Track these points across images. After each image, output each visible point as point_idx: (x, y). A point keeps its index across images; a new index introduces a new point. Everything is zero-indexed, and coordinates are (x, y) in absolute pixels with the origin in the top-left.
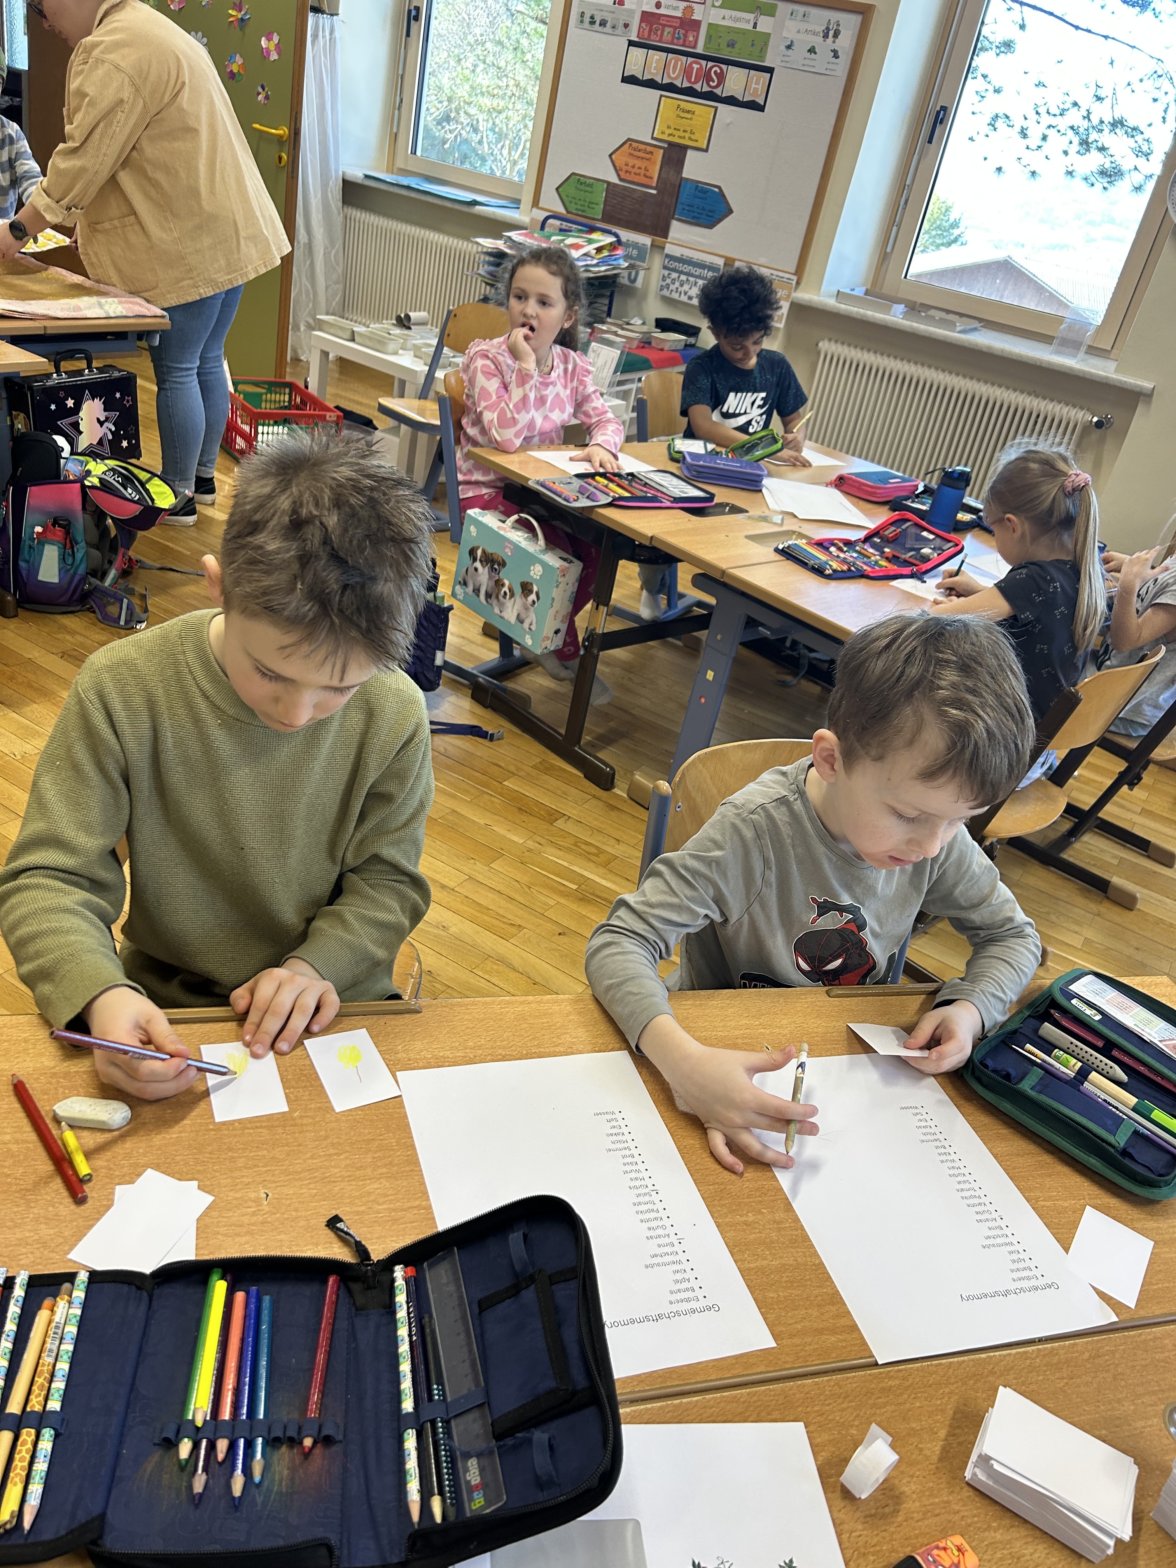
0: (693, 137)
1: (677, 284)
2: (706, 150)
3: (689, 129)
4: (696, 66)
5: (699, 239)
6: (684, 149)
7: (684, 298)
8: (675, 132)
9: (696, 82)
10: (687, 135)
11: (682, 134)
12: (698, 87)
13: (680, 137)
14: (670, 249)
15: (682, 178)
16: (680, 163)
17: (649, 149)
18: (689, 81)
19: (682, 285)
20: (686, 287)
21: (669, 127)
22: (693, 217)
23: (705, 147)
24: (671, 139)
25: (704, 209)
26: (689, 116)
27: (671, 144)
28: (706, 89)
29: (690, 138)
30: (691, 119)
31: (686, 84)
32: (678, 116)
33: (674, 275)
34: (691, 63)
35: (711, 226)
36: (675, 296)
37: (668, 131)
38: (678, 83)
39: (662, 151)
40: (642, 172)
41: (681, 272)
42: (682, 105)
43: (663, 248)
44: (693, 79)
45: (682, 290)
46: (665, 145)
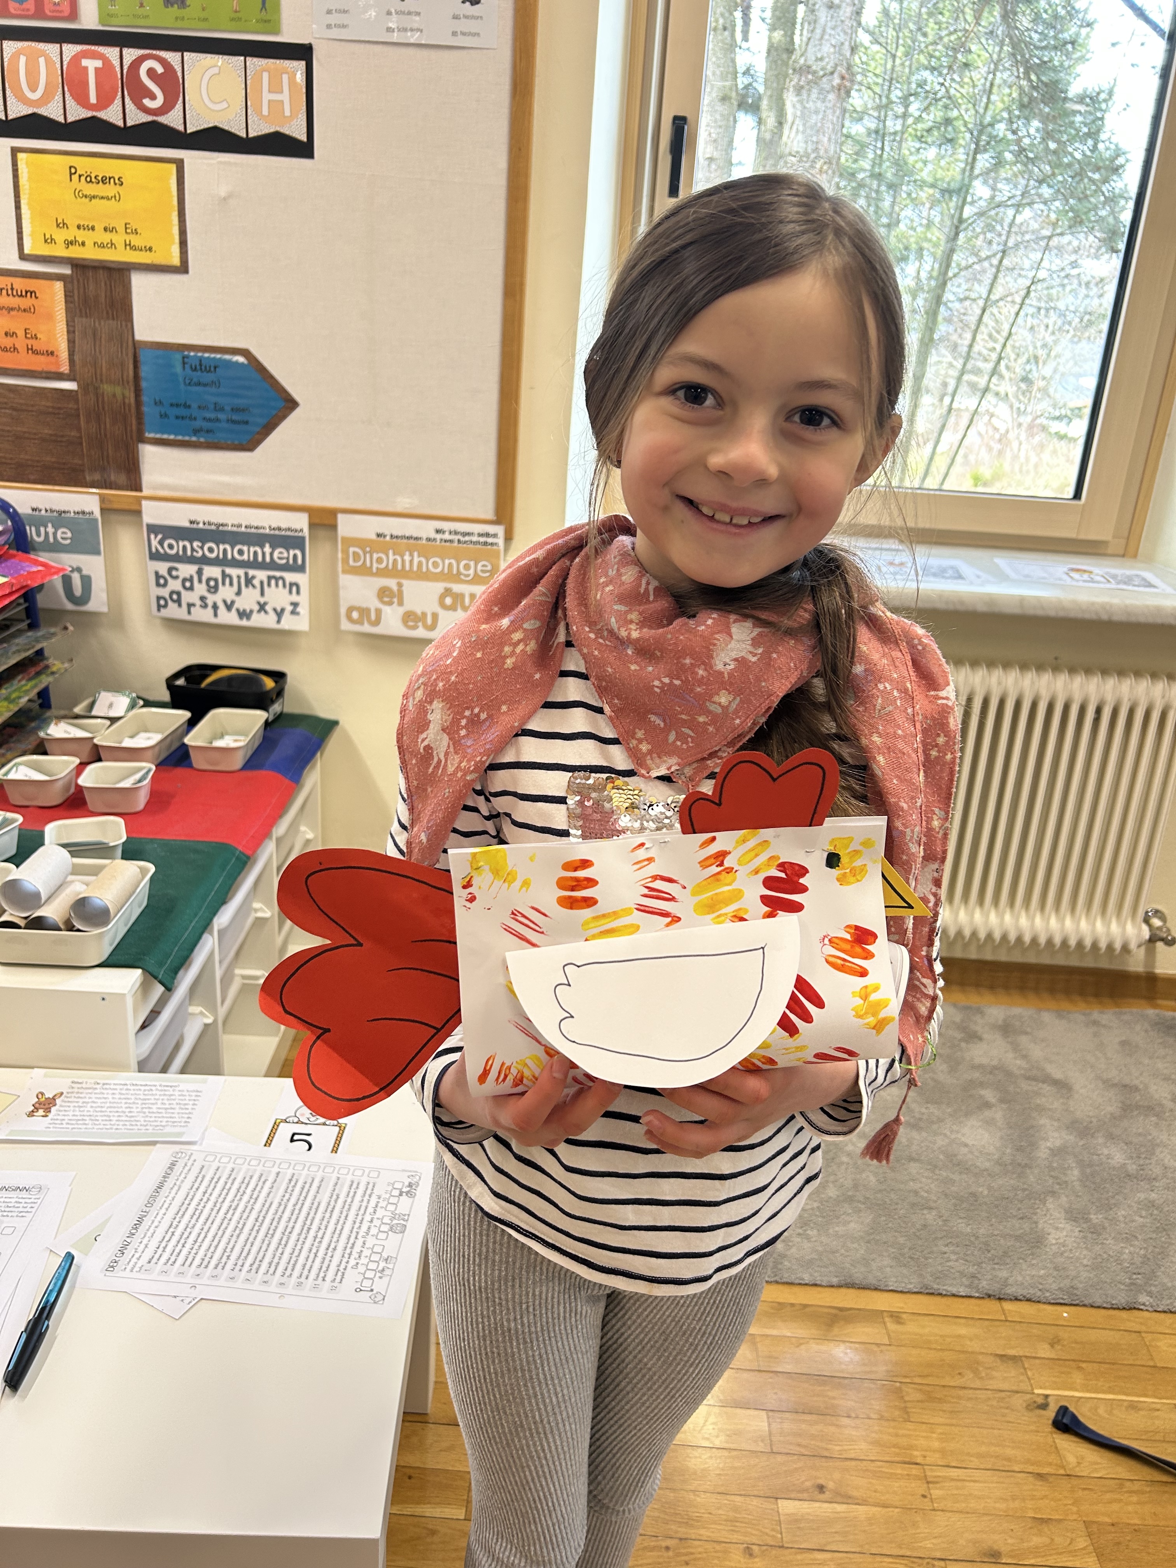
0: (136, 241)
1: (200, 589)
2: (183, 268)
3: (120, 224)
4: (91, 65)
5: (226, 479)
6: (118, 273)
7: (229, 618)
8: (81, 236)
9: (104, 102)
10: (119, 239)
11: (106, 238)
12: (112, 115)
13: (100, 246)
15: (137, 344)
16: (121, 309)
17: (20, 284)
18: (82, 100)
19: (214, 590)
20: (226, 592)
21: (62, 225)
22: (196, 432)
23: (176, 261)
24: (75, 252)
25: (218, 408)
26: (109, 190)
27: (80, 266)
28: (136, 117)
29: (128, 245)
30: (117, 198)
31: (76, 113)
32: (78, 194)
33: (187, 570)
34: (76, 59)
35: (250, 445)
36: (204, 615)
37: (61, 236)
38: (53, 111)
39: (59, 286)
40: (21, 344)
41: (204, 561)
42: (83, 165)
43: (138, 513)
44: (93, 99)
45: (218, 598)
46: (67, 271)
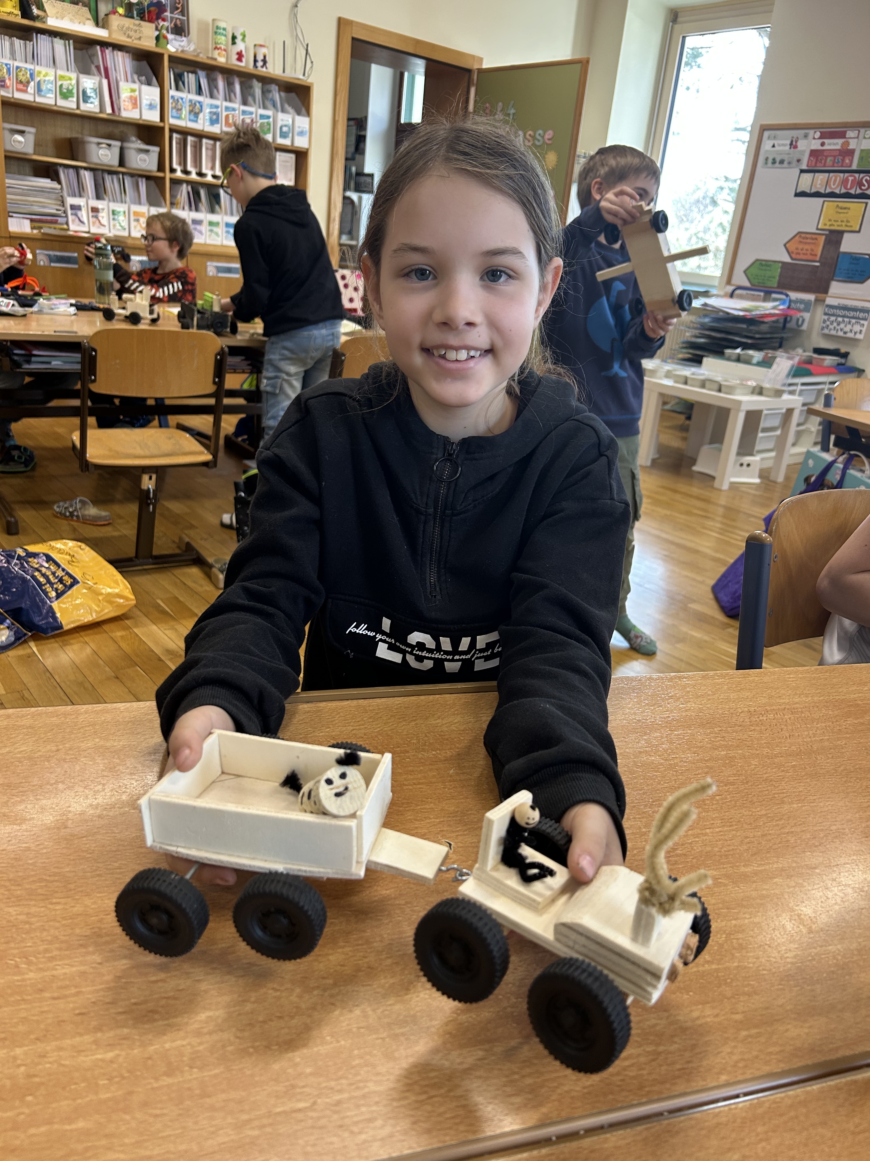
0: (848, 224)
1: (835, 324)
2: (859, 232)
3: (845, 220)
4: (851, 178)
5: (852, 292)
6: (841, 233)
7: (841, 334)
9: (851, 188)
10: (844, 224)
11: (841, 224)
12: (852, 192)
13: (838, 226)
14: (829, 301)
15: (839, 253)
16: (839, 243)
17: (814, 236)
18: (846, 188)
19: (838, 324)
20: (842, 326)
21: (830, 220)
22: (849, 278)
23: (857, 229)
24: (832, 228)
25: (857, 271)
26: (845, 211)
27: (832, 232)
28: (859, 191)
29: (846, 226)
30: (847, 213)
31: (843, 191)
32: (837, 212)
33: (833, 318)
34: (847, 177)
35: (862, 282)
36: (833, 332)
37: (828, 223)
38: (837, 191)
39: (824, 237)
40: (808, 252)
41: (839, 316)
42: (840, 204)
43: (824, 301)
44: (849, 187)
45: (839, 328)
46: (827, 232)
